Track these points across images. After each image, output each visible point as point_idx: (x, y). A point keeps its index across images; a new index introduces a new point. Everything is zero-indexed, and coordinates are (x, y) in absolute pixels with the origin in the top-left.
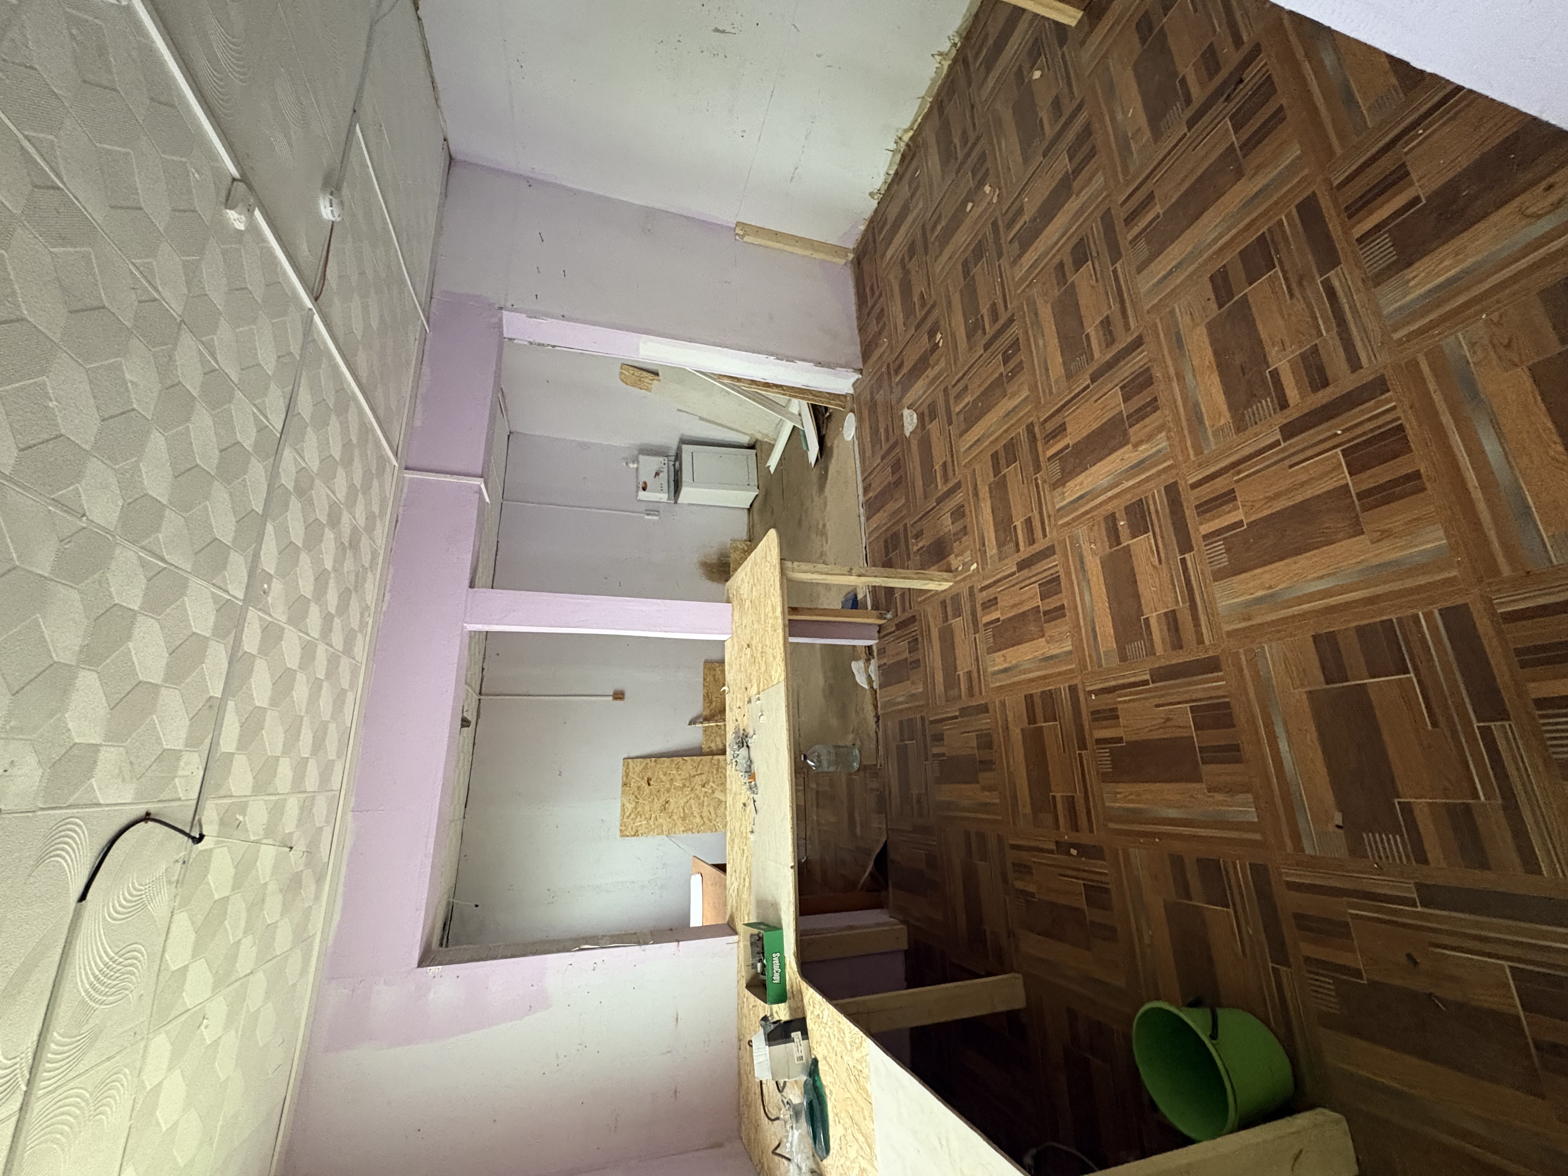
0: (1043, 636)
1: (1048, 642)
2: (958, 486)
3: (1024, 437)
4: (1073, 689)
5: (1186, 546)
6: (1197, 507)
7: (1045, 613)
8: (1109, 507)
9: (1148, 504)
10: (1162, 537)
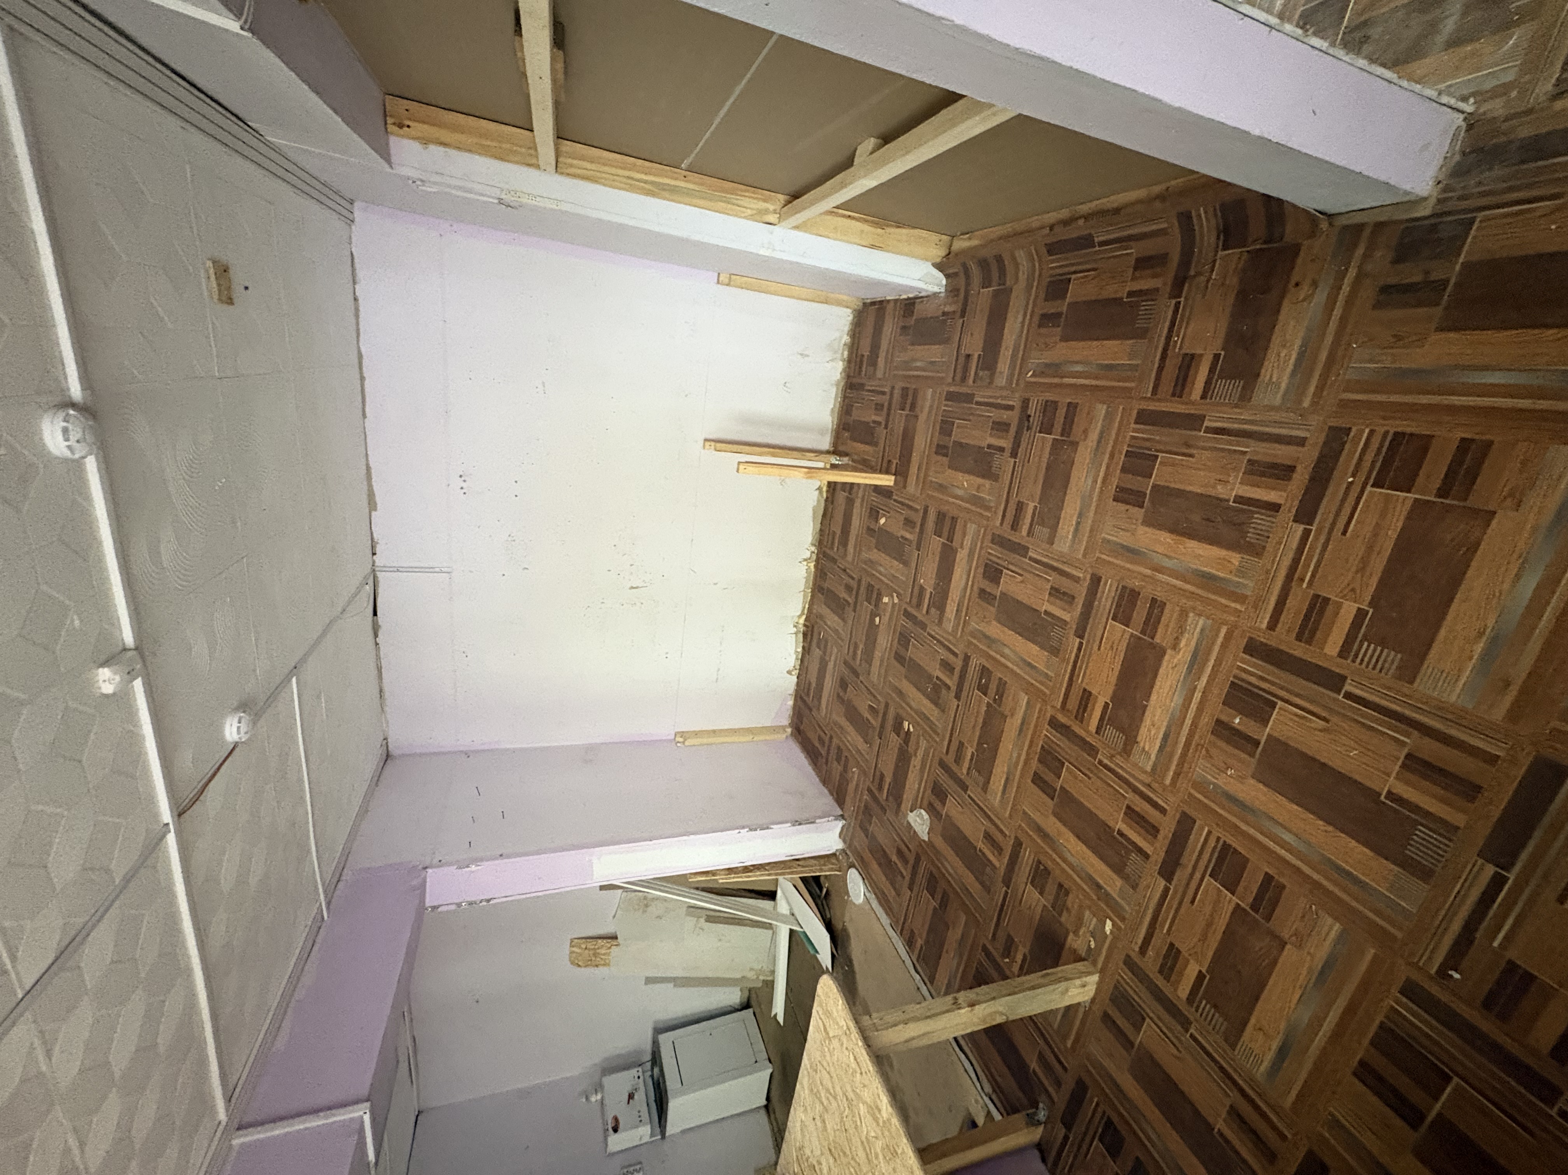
0: (1283, 944)
1: (1300, 947)
2: (1018, 845)
3: (1055, 737)
4: (1410, 990)
5: (1334, 682)
6: (1299, 638)
7: (1255, 907)
8: (1206, 720)
9: (1243, 680)
10: (1298, 695)
